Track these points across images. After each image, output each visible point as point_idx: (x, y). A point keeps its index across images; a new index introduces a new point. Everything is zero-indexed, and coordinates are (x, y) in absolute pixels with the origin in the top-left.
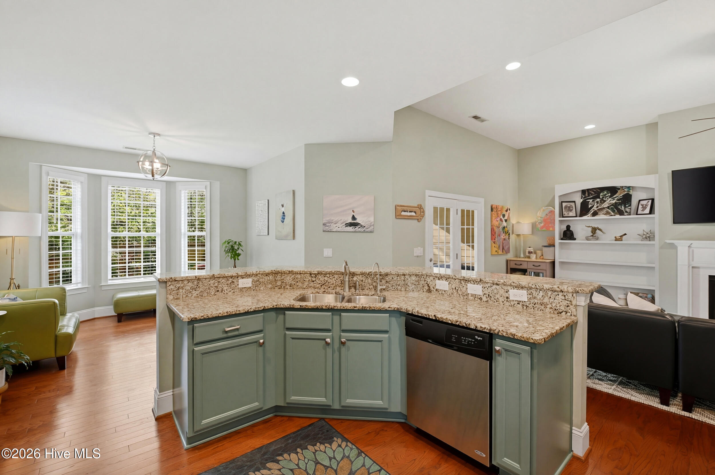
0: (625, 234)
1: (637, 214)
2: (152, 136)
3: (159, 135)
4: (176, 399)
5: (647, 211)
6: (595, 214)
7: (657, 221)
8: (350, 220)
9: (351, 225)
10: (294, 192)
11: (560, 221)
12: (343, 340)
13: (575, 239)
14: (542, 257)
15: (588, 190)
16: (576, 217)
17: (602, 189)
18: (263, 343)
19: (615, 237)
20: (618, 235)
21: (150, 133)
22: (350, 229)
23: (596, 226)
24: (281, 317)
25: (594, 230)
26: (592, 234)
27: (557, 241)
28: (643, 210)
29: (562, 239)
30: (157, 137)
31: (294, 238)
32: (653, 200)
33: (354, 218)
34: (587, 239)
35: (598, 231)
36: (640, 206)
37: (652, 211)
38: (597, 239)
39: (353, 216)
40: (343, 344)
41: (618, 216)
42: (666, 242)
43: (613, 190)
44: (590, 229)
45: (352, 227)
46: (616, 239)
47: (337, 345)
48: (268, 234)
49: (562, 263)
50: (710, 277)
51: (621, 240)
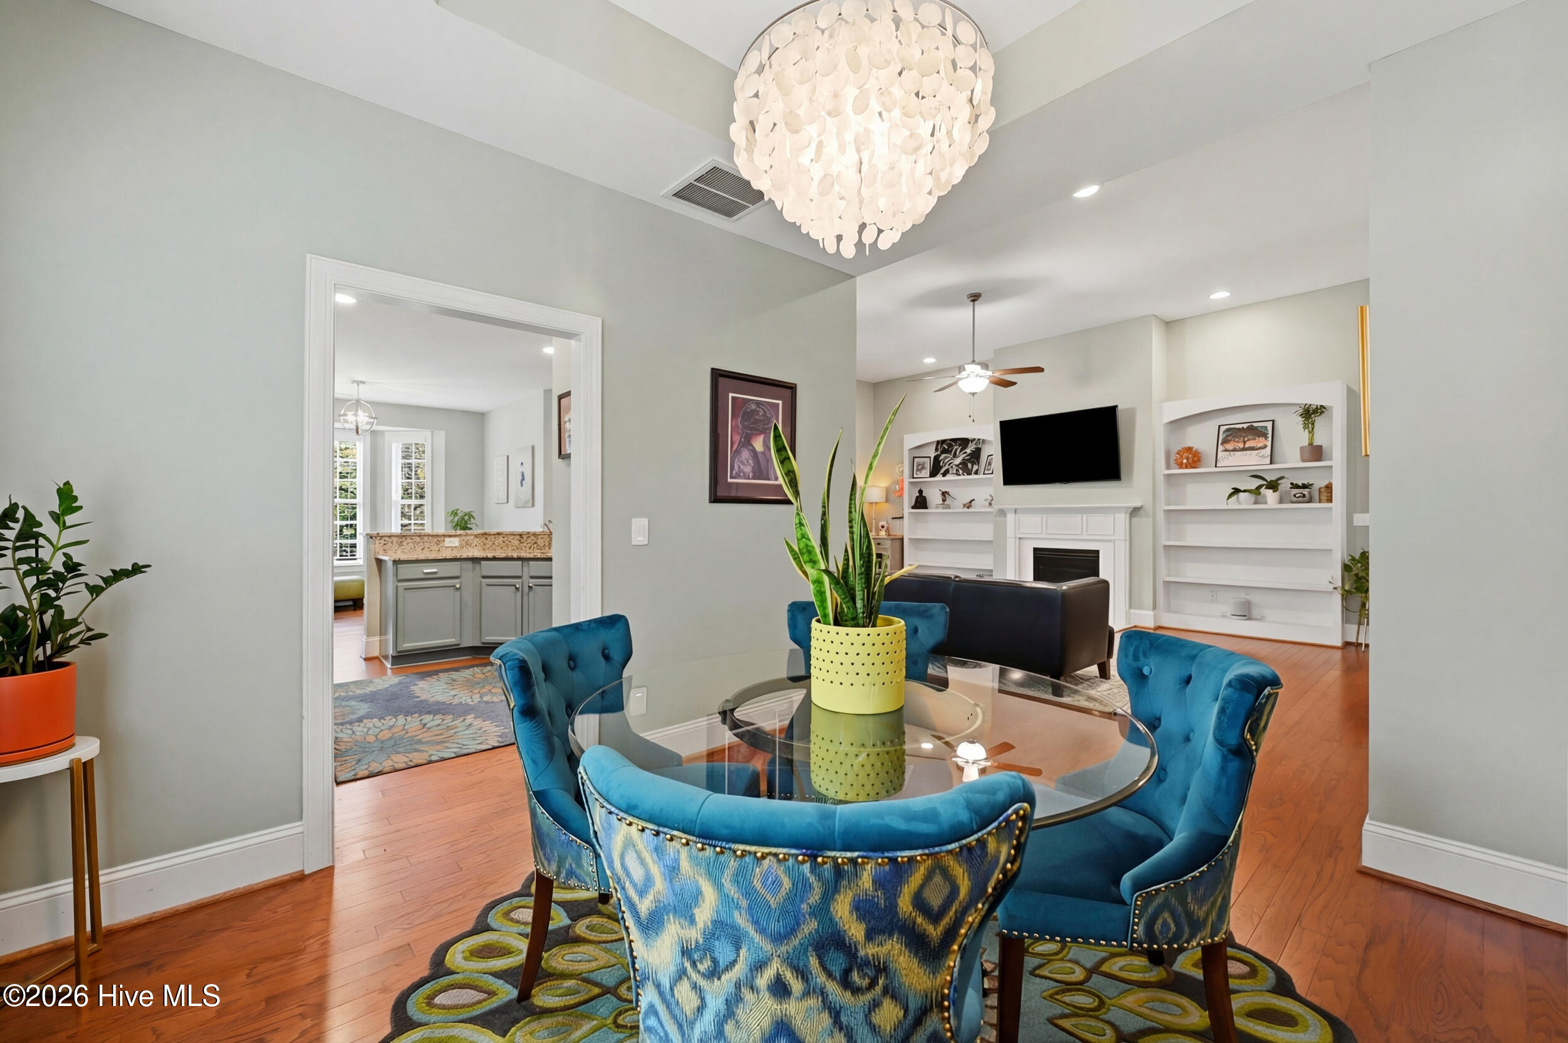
0: (974, 499)
1: (984, 474)
2: (356, 385)
3: (364, 383)
4: (382, 644)
6: (946, 473)
10: (533, 448)
11: (910, 483)
12: (531, 585)
13: (929, 508)
15: (941, 441)
16: (928, 477)
17: (954, 441)
18: (460, 588)
19: (964, 504)
20: (967, 501)
21: (354, 382)
23: (946, 490)
24: (477, 566)
25: (945, 495)
26: (943, 501)
27: (907, 510)
28: (989, 469)
29: (913, 508)
30: (361, 385)
31: (533, 505)
34: (940, 507)
35: (948, 496)
40: (530, 587)
41: (967, 477)
44: (941, 494)
46: (964, 507)
47: (526, 589)
48: (508, 502)
49: (916, 541)
50: (1035, 549)
51: (970, 507)
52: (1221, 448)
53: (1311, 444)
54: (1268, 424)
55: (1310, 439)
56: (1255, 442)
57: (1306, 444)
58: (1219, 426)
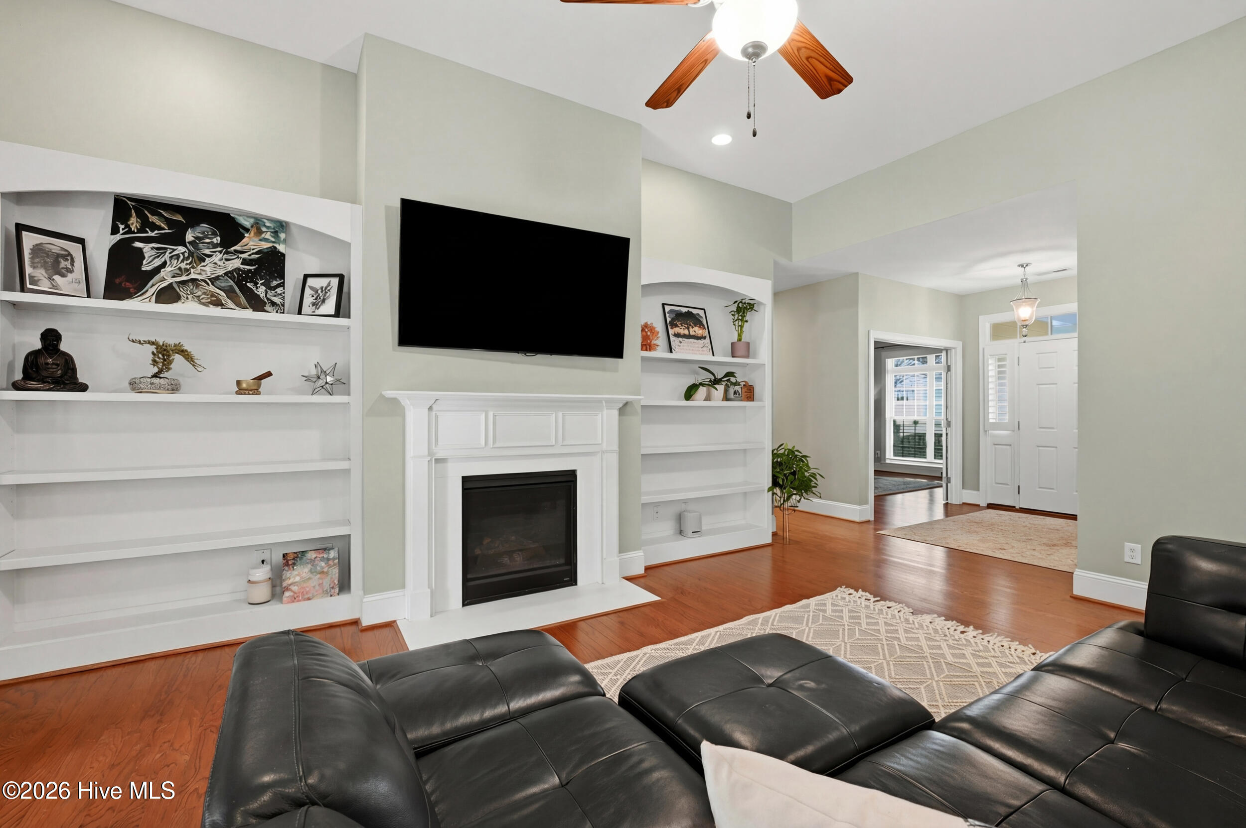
0: (269, 374)
1: (300, 313)
5: (329, 307)
6: (168, 295)
7: (356, 335)
13: (83, 388)
15: (140, 206)
17: (196, 214)
19: (239, 383)
20: (248, 376)
23: (171, 341)
26: (156, 370)
28: (315, 305)
32: (342, 281)
34: (134, 386)
35: (178, 359)
36: (308, 291)
37: (341, 310)
38: (174, 388)
42: (382, 397)
43: (228, 225)
44: (148, 351)
50: (465, 479)
51: (256, 391)
52: (671, 332)
53: (740, 340)
54: (701, 313)
55: (740, 335)
56: (696, 331)
57: (735, 340)
58: (663, 305)
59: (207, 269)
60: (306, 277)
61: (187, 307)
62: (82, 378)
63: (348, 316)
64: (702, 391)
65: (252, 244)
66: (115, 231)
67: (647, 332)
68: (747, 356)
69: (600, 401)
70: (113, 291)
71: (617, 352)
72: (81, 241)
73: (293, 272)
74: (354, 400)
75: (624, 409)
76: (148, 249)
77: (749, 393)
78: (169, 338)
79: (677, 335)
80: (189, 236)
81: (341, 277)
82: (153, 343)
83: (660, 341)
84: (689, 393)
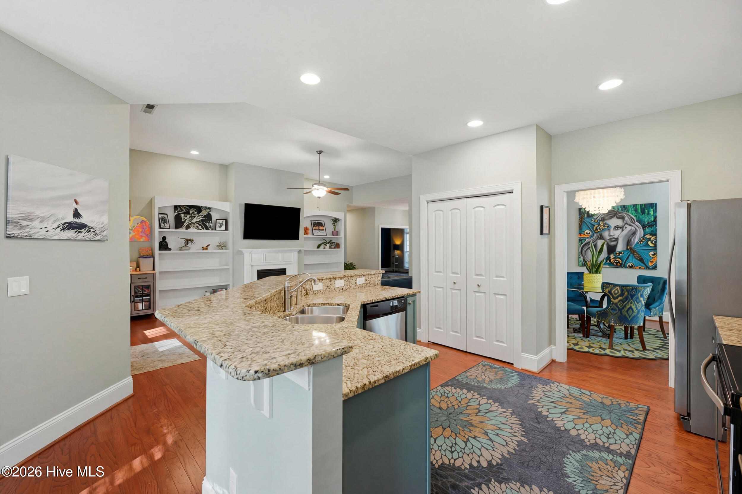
1: (215, 230)
5: (223, 227)
6: (188, 227)
7: (229, 235)
8: (70, 219)
9: (70, 226)
13: (170, 249)
14: (138, 269)
15: (180, 206)
16: (169, 228)
17: (191, 207)
19: (203, 247)
20: (205, 246)
22: (70, 234)
25: (187, 241)
28: (220, 228)
29: (160, 250)
32: (226, 221)
33: (77, 214)
35: (189, 242)
36: (217, 224)
37: (226, 229)
38: (189, 249)
39: (76, 210)
41: (205, 231)
42: (238, 250)
43: (199, 209)
44: (183, 241)
45: (75, 230)
46: (203, 249)
50: (258, 271)
51: (207, 249)
52: (313, 228)
53: (335, 230)
54: (323, 222)
55: (335, 229)
56: (321, 228)
57: (333, 230)
58: (311, 220)
59: (195, 220)
60: (216, 220)
61: (191, 230)
62: (169, 247)
63: (228, 230)
64: (322, 246)
65: (204, 213)
66: (175, 212)
67: (306, 230)
68: (337, 235)
69: (293, 250)
70: (177, 227)
71: (297, 238)
72: (167, 214)
73: (214, 219)
74: (230, 251)
75: (299, 252)
76: (182, 215)
77: (338, 246)
78: (189, 238)
79: (314, 230)
80: (191, 212)
81: (226, 220)
82: (185, 238)
83: (310, 231)
84: (319, 247)
